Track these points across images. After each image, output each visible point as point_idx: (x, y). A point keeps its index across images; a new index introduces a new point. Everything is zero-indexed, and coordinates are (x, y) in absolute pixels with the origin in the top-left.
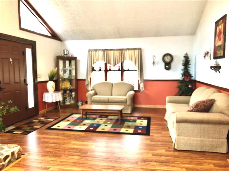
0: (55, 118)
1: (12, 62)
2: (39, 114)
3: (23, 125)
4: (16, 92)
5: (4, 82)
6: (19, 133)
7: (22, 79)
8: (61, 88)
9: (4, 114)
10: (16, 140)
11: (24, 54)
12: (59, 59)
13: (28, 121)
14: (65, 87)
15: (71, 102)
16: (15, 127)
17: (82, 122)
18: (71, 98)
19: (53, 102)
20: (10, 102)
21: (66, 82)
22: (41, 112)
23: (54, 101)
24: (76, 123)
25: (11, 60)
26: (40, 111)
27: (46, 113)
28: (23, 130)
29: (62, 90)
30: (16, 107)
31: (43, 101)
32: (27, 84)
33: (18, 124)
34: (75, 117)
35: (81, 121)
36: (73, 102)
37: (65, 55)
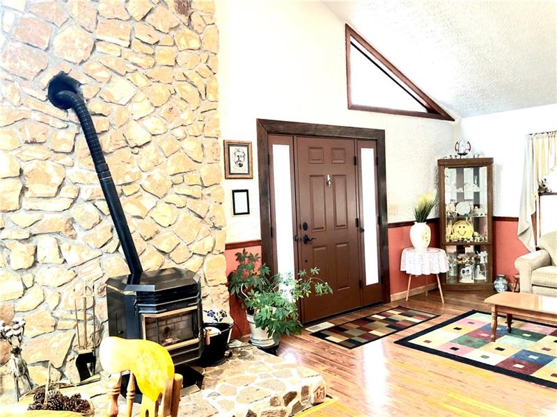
0: (425, 317)
1: (330, 183)
2: (392, 300)
3: (351, 322)
4: (338, 246)
5: (314, 226)
6: (338, 340)
7: (352, 218)
8: (448, 241)
9: (308, 295)
10: (326, 356)
11: (356, 161)
12: (445, 166)
13: (363, 316)
14: (460, 237)
15: (475, 277)
16: (332, 325)
17: (494, 340)
18: (478, 266)
19: (423, 276)
20: (315, 271)
21: (462, 224)
22: (396, 296)
23: (427, 273)
24: (476, 340)
25: (329, 179)
26: (393, 293)
27: (407, 300)
28: (346, 335)
29: (451, 243)
30: (326, 283)
31: (402, 269)
32: (363, 230)
33: (340, 321)
34: (479, 322)
35: (492, 336)
36: (481, 277)
37: (461, 154)
